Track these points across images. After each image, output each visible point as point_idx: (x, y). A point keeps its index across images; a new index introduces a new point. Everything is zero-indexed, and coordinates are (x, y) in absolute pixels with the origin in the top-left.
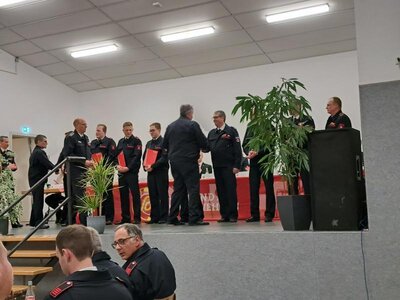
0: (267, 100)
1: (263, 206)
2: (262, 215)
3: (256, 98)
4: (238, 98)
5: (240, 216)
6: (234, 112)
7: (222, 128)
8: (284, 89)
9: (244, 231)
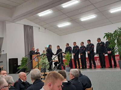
0: (114, 34)
1: (113, 63)
2: (113, 66)
3: (110, 33)
4: (105, 34)
5: (106, 67)
6: (104, 38)
7: (100, 43)
8: (119, 30)
9: (107, 70)
